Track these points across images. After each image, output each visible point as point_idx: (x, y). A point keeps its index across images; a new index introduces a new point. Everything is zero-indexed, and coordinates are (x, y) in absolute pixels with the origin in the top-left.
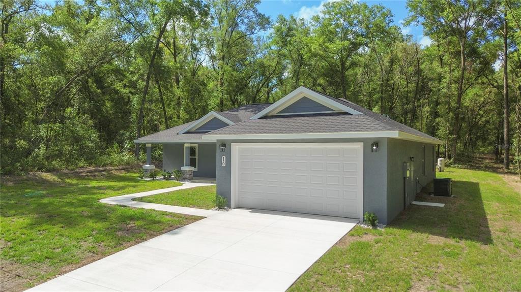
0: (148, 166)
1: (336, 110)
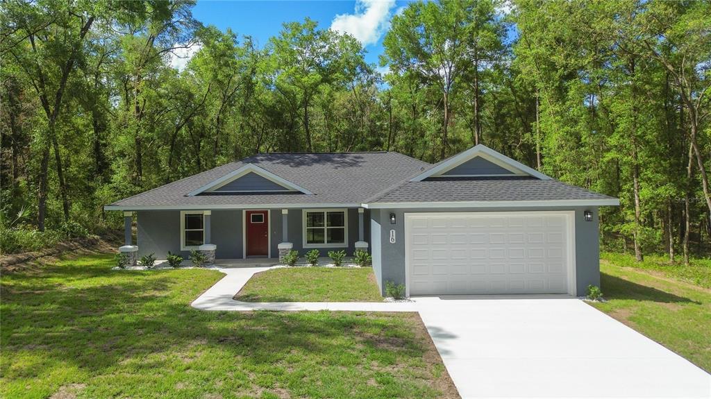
0: (130, 247)
1: (518, 173)
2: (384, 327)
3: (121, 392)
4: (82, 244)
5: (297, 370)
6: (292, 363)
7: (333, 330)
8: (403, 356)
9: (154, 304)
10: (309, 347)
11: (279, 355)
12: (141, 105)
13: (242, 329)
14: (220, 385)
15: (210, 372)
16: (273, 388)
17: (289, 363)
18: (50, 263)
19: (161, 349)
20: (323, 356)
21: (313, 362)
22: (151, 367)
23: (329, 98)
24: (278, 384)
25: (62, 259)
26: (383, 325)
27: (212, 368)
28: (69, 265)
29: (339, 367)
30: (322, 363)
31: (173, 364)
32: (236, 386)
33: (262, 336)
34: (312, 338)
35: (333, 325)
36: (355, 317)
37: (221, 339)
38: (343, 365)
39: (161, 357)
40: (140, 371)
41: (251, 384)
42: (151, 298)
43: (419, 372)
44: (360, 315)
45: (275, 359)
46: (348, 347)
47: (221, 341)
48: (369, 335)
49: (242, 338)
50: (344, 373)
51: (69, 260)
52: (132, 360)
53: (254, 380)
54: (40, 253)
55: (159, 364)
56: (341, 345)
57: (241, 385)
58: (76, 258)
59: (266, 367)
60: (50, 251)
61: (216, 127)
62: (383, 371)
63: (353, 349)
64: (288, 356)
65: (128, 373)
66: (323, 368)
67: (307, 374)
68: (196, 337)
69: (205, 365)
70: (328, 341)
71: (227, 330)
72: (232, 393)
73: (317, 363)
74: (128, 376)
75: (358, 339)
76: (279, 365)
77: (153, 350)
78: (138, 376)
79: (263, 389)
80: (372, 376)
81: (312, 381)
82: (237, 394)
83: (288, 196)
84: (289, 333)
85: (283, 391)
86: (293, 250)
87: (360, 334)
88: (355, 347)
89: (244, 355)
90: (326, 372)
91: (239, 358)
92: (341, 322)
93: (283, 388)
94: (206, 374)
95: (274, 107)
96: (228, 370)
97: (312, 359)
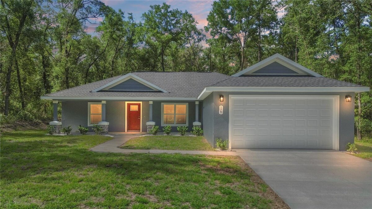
0: (56, 122)
1: (300, 73)
2: (219, 163)
3: (26, 194)
4: (30, 124)
5: (162, 183)
6: (158, 180)
7: (185, 163)
8: (236, 178)
9: (66, 149)
10: (170, 171)
11: (148, 175)
12: (68, 49)
13: (123, 160)
14: (103, 191)
15: (97, 184)
16: (144, 195)
17: (155, 179)
18: (8, 131)
19: (63, 169)
20: (179, 176)
21: (173, 180)
22: (53, 179)
23: (176, 50)
24: (148, 192)
25: (16, 130)
26: (218, 162)
27: (99, 181)
28: (19, 133)
29: (192, 183)
30: (179, 180)
31: (70, 178)
32: (116, 192)
33: (136, 164)
34: (171, 166)
35: (184, 160)
36: (198, 157)
37: (108, 166)
38: (194, 182)
39: (62, 174)
40: (45, 181)
41: (127, 192)
42: (65, 146)
43: (250, 188)
44: (201, 156)
45: (146, 177)
46: (197, 172)
47: (107, 167)
48: (210, 166)
49: (122, 165)
50: (196, 187)
51: (20, 131)
52: (41, 175)
53: (130, 189)
54: (3, 126)
55: (60, 178)
56: (191, 171)
57: (119, 192)
58: (25, 130)
59: (139, 182)
60: (9, 125)
61: (112, 66)
62: (224, 186)
63: (200, 173)
64: (155, 176)
65: (35, 182)
66: (181, 183)
67: (170, 187)
68: (90, 164)
69: (93, 179)
70: (183, 168)
71: (112, 161)
72: (113, 197)
73: (176, 180)
74: (35, 184)
75: (203, 168)
76: (149, 181)
77: (57, 170)
78: (43, 184)
79: (137, 195)
80: (217, 189)
81: (173, 191)
82: (116, 198)
83: (153, 93)
84: (155, 163)
85: (152, 197)
86: (155, 126)
87: (204, 166)
88: (201, 172)
89: (123, 174)
90: (184, 186)
91: (119, 176)
92: (189, 159)
93: (151, 194)
94: (94, 184)
95: (145, 55)
96: (110, 182)
97: (172, 178)
